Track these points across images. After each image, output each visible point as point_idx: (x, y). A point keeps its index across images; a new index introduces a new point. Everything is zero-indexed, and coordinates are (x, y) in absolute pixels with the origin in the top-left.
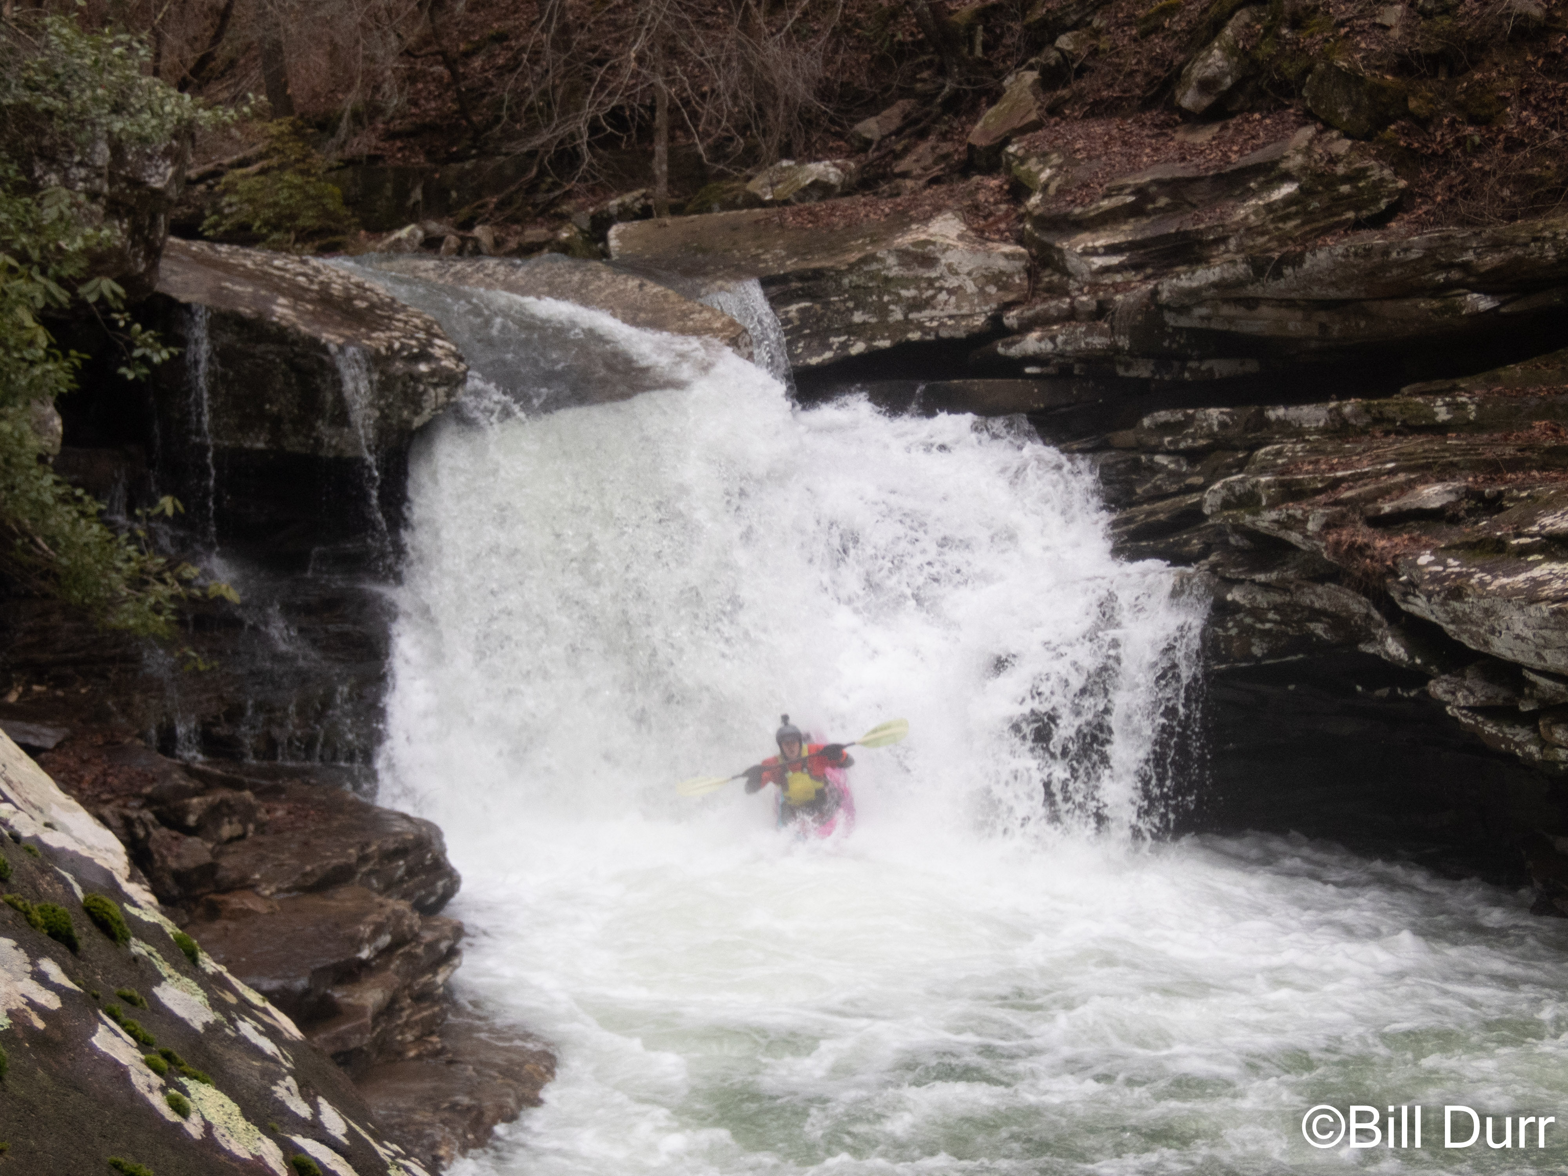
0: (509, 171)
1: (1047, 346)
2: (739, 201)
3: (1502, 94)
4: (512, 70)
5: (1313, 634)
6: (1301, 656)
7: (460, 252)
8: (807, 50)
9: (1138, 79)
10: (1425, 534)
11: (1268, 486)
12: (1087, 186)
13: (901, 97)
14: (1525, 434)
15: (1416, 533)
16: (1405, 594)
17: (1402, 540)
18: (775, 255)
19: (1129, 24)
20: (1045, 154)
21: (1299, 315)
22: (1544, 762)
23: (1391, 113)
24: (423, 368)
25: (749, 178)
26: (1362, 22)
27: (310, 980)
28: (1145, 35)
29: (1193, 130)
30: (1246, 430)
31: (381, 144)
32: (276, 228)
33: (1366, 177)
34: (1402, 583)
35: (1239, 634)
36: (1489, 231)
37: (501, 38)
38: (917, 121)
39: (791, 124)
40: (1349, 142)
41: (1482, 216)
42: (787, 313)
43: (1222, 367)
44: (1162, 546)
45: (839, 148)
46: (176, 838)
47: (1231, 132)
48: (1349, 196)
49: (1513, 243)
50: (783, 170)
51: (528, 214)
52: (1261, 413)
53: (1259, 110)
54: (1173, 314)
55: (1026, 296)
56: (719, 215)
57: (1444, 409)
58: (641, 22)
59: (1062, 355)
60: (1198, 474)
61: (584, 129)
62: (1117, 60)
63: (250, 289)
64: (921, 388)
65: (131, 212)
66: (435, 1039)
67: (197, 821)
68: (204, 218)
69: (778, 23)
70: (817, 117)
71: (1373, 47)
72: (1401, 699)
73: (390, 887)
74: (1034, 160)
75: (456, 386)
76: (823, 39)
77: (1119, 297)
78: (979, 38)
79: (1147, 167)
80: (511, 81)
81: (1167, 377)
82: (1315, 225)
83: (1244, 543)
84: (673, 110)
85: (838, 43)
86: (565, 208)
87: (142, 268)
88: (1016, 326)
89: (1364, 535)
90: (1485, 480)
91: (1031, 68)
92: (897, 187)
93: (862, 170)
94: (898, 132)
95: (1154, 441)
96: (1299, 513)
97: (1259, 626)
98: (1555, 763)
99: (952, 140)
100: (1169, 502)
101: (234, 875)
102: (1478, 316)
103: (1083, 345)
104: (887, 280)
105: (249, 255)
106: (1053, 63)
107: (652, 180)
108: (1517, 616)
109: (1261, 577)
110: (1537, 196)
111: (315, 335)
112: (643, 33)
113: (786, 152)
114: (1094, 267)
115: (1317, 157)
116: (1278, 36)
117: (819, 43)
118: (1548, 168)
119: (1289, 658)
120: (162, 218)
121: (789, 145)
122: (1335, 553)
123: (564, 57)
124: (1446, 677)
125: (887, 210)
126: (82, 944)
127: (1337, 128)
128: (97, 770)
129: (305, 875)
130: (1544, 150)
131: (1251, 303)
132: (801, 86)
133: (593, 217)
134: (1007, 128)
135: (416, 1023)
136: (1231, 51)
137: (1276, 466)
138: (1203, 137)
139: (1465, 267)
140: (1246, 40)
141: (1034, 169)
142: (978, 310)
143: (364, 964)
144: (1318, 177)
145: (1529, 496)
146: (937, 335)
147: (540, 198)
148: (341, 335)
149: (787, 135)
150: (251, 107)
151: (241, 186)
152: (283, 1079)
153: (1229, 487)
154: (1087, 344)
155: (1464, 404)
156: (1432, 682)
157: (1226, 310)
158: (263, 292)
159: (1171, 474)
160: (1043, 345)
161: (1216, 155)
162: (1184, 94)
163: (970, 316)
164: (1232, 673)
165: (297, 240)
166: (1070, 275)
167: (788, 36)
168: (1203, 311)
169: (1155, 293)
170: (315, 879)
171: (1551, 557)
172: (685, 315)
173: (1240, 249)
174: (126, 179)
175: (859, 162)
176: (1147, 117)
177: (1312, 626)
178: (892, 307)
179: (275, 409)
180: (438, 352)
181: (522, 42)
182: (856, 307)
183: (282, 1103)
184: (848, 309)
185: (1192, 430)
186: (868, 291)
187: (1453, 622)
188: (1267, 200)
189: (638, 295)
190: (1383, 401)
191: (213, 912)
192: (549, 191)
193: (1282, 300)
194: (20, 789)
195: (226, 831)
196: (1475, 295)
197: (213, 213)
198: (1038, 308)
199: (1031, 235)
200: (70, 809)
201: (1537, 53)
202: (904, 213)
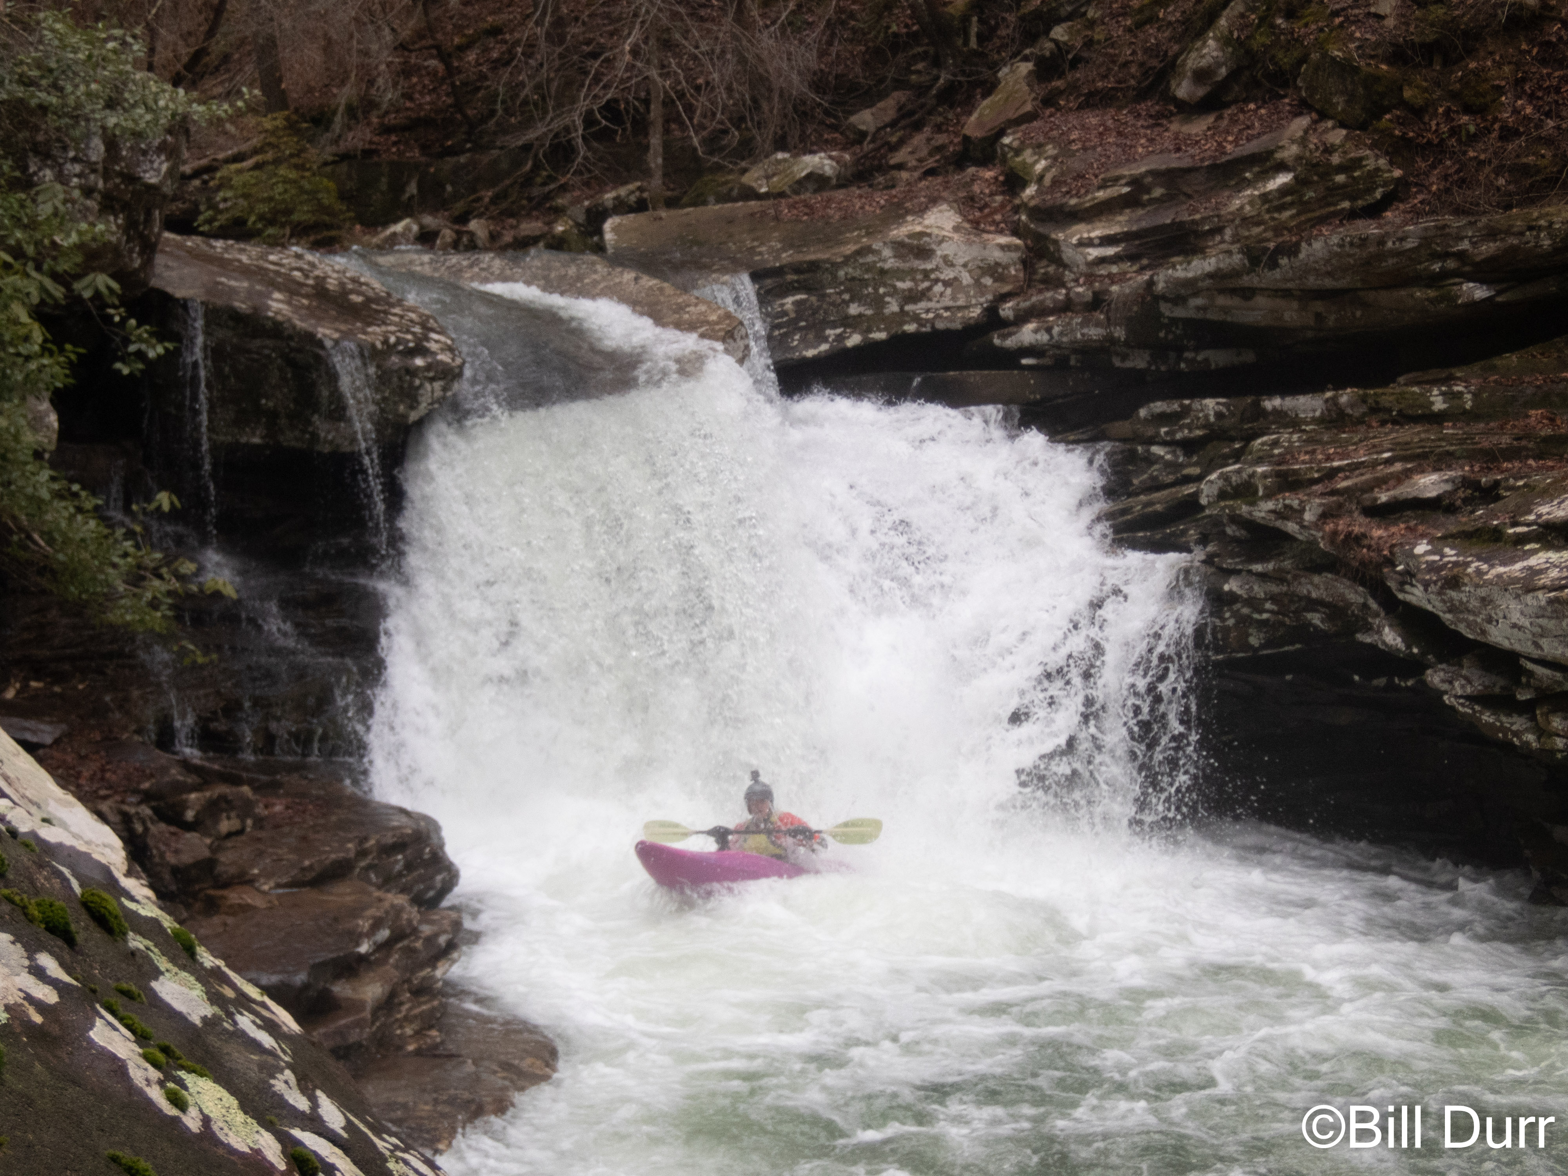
0: (504, 165)
1: (1043, 337)
2: (735, 192)
3: (1497, 82)
4: (508, 63)
5: (1310, 624)
6: (1298, 646)
7: (455, 245)
8: (801, 42)
9: (1133, 70)
10: (1422, 523)
11: (1265, 476)
12: (1083, 177)
13: (896, 89)
14: (1521, 423)
15: (1412, 523)
16: (1402, 583)
17: (1398, 529)
18: (771, 247)
19: (1124, 15)
20: (1040, 146)
21: (1295, 305)
22: (1542, 750)
23: (1386, 103)
24: (419, 362)
25: (744, 171)
26: (1356, 11)
27: (309, 975)
28: (1139, 25)
29: (1187, 120)
30: (1242, 420)
31: (376, 139)
32: (271, 222)
33: (1361, 167)
34: (1399, 573)
35: (1236, 625)
36: (1484, 220)
37: (495, 31)
38: (911, 113)
39: (785, 116)
40: (1344, 132)
41: (1478, 205)
42: (783, 305)
43: (1218, 358)
44: (1158, 536)
45: (834, 139)
46: (173, 834)
47: (1226, 122)
48: (1344, 186)
49: (1508, 232)
50: (779, 162)
51: (523, 207)
52: (1257, 404)
53: (1254, 100)
54: (1169, 305)
55: (1022, 287)
56: (714, 208)
57: (1440, 398)
58: (636, 15)
59: (1058, 346)
60: (1195, 464)
61: (579, 122)
62: (1111, 51)
63: (245, 284)
64: (917, 381)
65: (126, 207)
66: (434, 1033)
67: (196, 816)
68: (200, 213)
69: (773, 15)
70: (813, 108)
71: (1368, 36)
72: (1398, 688)
73: (388, 881)
74: (1028, 152)
75: (452, 380)
76: (818, 31)
77: (1115, 288)
78: (974, 29)
79: (1142, 158)
80: (505, 74)
81: (1163, 368)
82: (1309, 215)
83: (1241, 533)
84: (668, 103)
85: (833, 35)
86: (560, 201)
87: (137, 263)
88: (1012, 318)
89: (1360, 525)
90: (1482, 469)
91: (1026, 59)
92: (893, 179)
93: (857, 162)
94: (893, 124)
95: (1150, 432)
96: (1295, 503)
97: (1256, 616)
98: (1553, 752)
99: (947, 131)
100: (1165, 493)
101: (233, 870)
102: (1474, 304)
103: (1079, 336)
104: (883, 272)
105: (244, 250)
106: (1048, 54)
107: (647, 173)
108: (1514, 605)
109: (1258, 568)
110: (1532, 185)
111: (311, 329)
112: (637, 26)
113: (781, 144)
114: (1090, 258)
115: (1312, 146)
116: (1273, 26)
117: (813, 36)
118: (1543, 156)
119: (1286, 648)
120: (157, 212)
121: (783, 138)
122: (1332, 542)
123: (559, 50)
124: (1444, 666)
125: (882, 202)
126: (80, 938)
127: (1332, 118)
128: (94, 766)
129: (303, 869)
130: (1540, 138)
131: (1247, 293)
132: (795, 78)
133: (588, 211)
134: (1002, 118)
135: (416, 1017)
136: (1226, 41)
137: (1273, 456)
138: (1198, 127)
139: (1461, 256)
140: (1241, 29)
141: (1030, 160)
142: (974, 301)
143: (362, 959)
144: (1313, 166)
145: (1525, 485)
146: (933, 327)
147: (536, 192)
148: (337, 330)
149: (782, 127)
150: (245, 101)
151: (237, 181)
152: (281, 1071)
153: (1225, 478)
154: (1083, 335)
155: (1461, 393)
156: (1429, 672)
157: (1222, 301)
158: (258, 287)
159: (1168, 465)
160: (1039, 337)
161: (1211, 145)
162: (1179, 85)
163: (966, 307)
164: (1231, 664)
165: (292, 235)
166: (1065, 266)
167: (783, 28)
168: (1199, 301)
169: (1151, 283)
170: (313, 874)
171: (1548, 546)
172: (681, 308)
173: (1236, 239)
174: (120, 174)
175: (854, 154)
176: (1142, 107)
177: (1309, 616)
178: (887, 299)
179: (271, 404)
180: (433, 346)
181: (517, 35)
182: (852, 300)
183: (281, 1097)
184: (844, 301)
185: (1188, 421)
186: (864, 283)
187: (1450, 611)
188: (1262, 190)
189: (632, 287)
190: (1380, 391)
191: (212, 906)
192: (544, 184)
193: (1276, 291)
194: (17, 785)
195: (225, 826)
196: (1471, 285)
197: (209, 208)
198: (1034, 299)
199: (1026, 226)
200: (68, 804)
201: (1531, 42)
202: (900, 205)
